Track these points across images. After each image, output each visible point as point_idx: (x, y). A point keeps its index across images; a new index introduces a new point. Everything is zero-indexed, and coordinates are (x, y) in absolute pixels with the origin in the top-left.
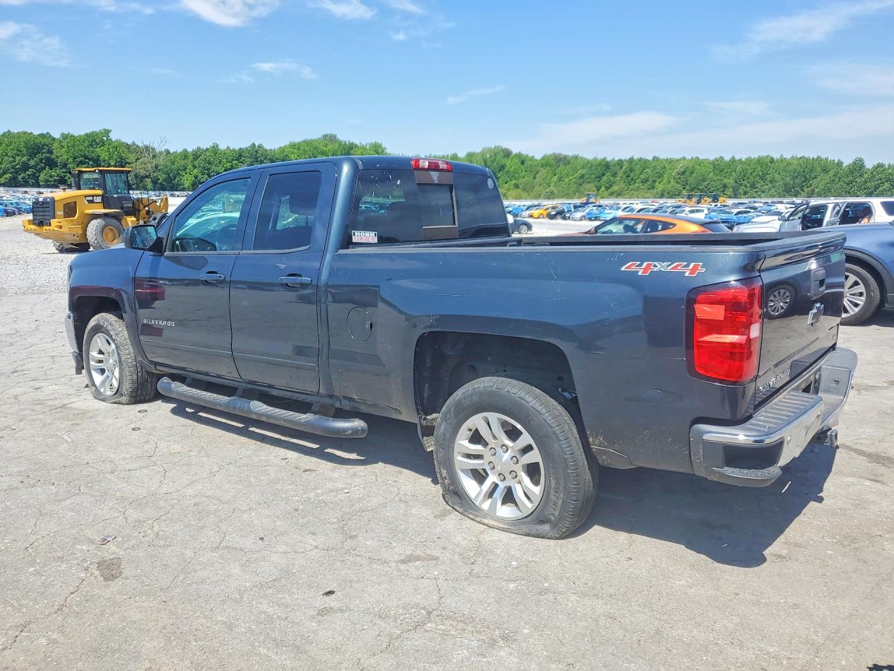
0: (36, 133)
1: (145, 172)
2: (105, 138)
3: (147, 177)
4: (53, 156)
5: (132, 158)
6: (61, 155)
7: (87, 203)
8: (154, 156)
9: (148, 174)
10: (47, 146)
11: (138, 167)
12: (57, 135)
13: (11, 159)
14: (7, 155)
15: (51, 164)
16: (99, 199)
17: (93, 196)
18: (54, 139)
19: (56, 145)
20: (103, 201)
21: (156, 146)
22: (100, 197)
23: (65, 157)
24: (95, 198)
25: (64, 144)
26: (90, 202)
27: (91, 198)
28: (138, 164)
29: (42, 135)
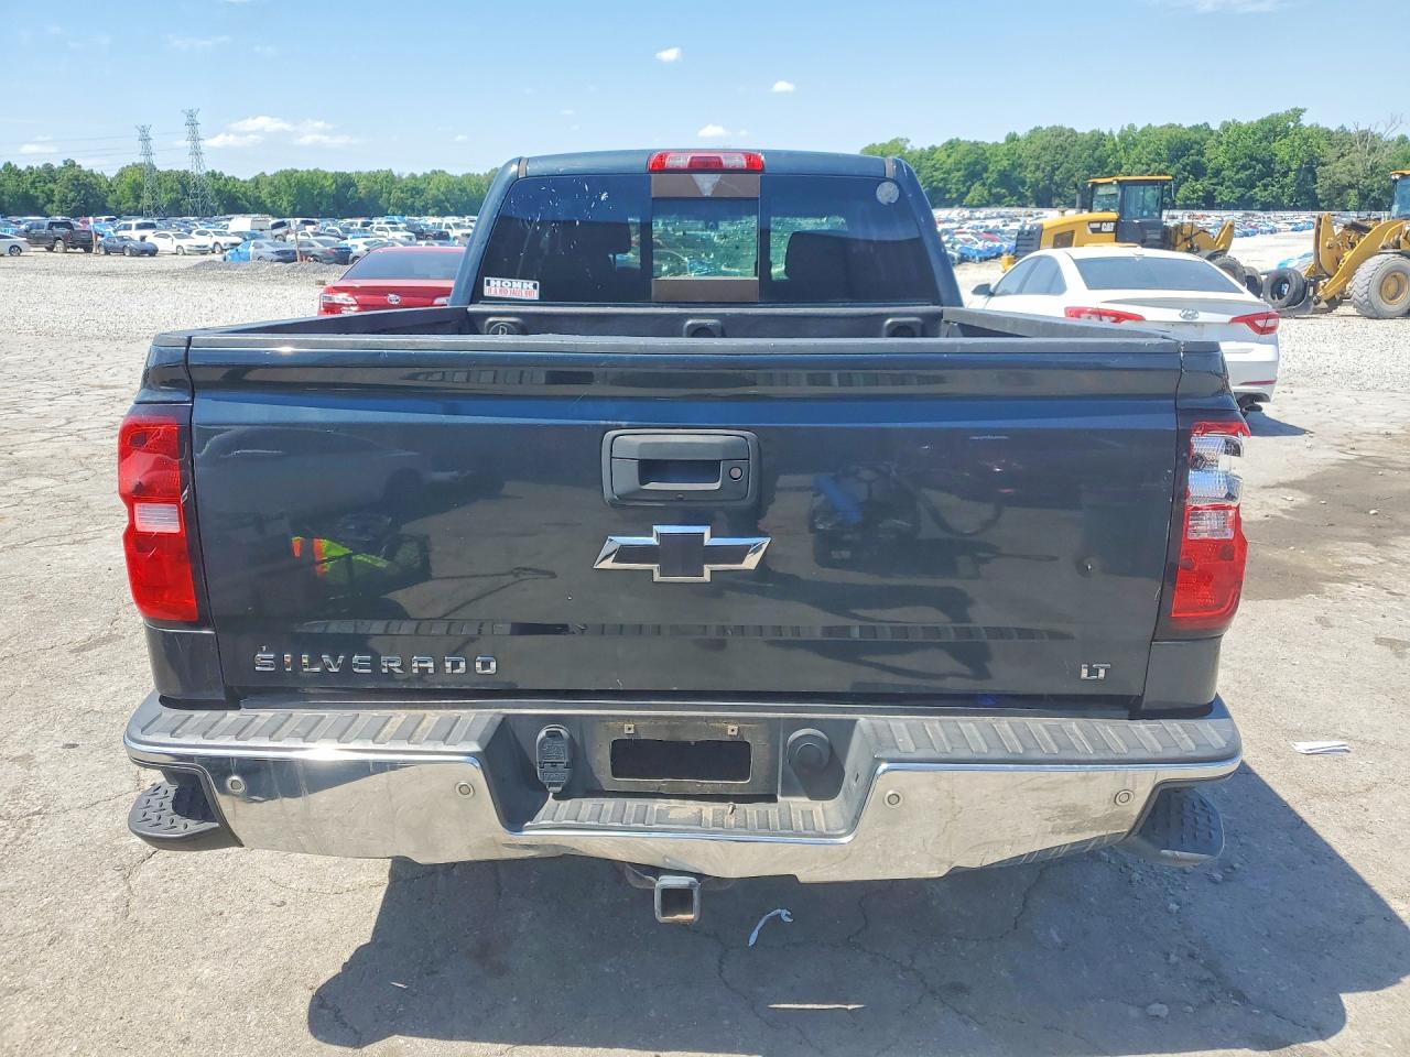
0: (1186, 125)
1: (1349, 178)
2: (1292, 125)
3: (1351, 186)
4: (1204, 160)
5: (1331, 154)
6: (1215, 156)
7: (1090, 232)
8: (1373, 150)
9: (1354, 181)
10: (1199, 143)
11: (1337, 170)
12: (1215, 126)
13: (1145, 167)
14: (1139, 162)
15: (1198, 171)
16: (1109, 227)
17: (1101, 222)
18: (1212, 133)
19: (1211, 141)
20: (1116, 230)
21: (1379, 130)
22: (1113, 224)
23: (1221, 159)
24: (1104, 224)
25: (1224, 139)
26: (1094, 231)
27: (1098, 225)
28: (1340, 164)
29: (1196, 128)
